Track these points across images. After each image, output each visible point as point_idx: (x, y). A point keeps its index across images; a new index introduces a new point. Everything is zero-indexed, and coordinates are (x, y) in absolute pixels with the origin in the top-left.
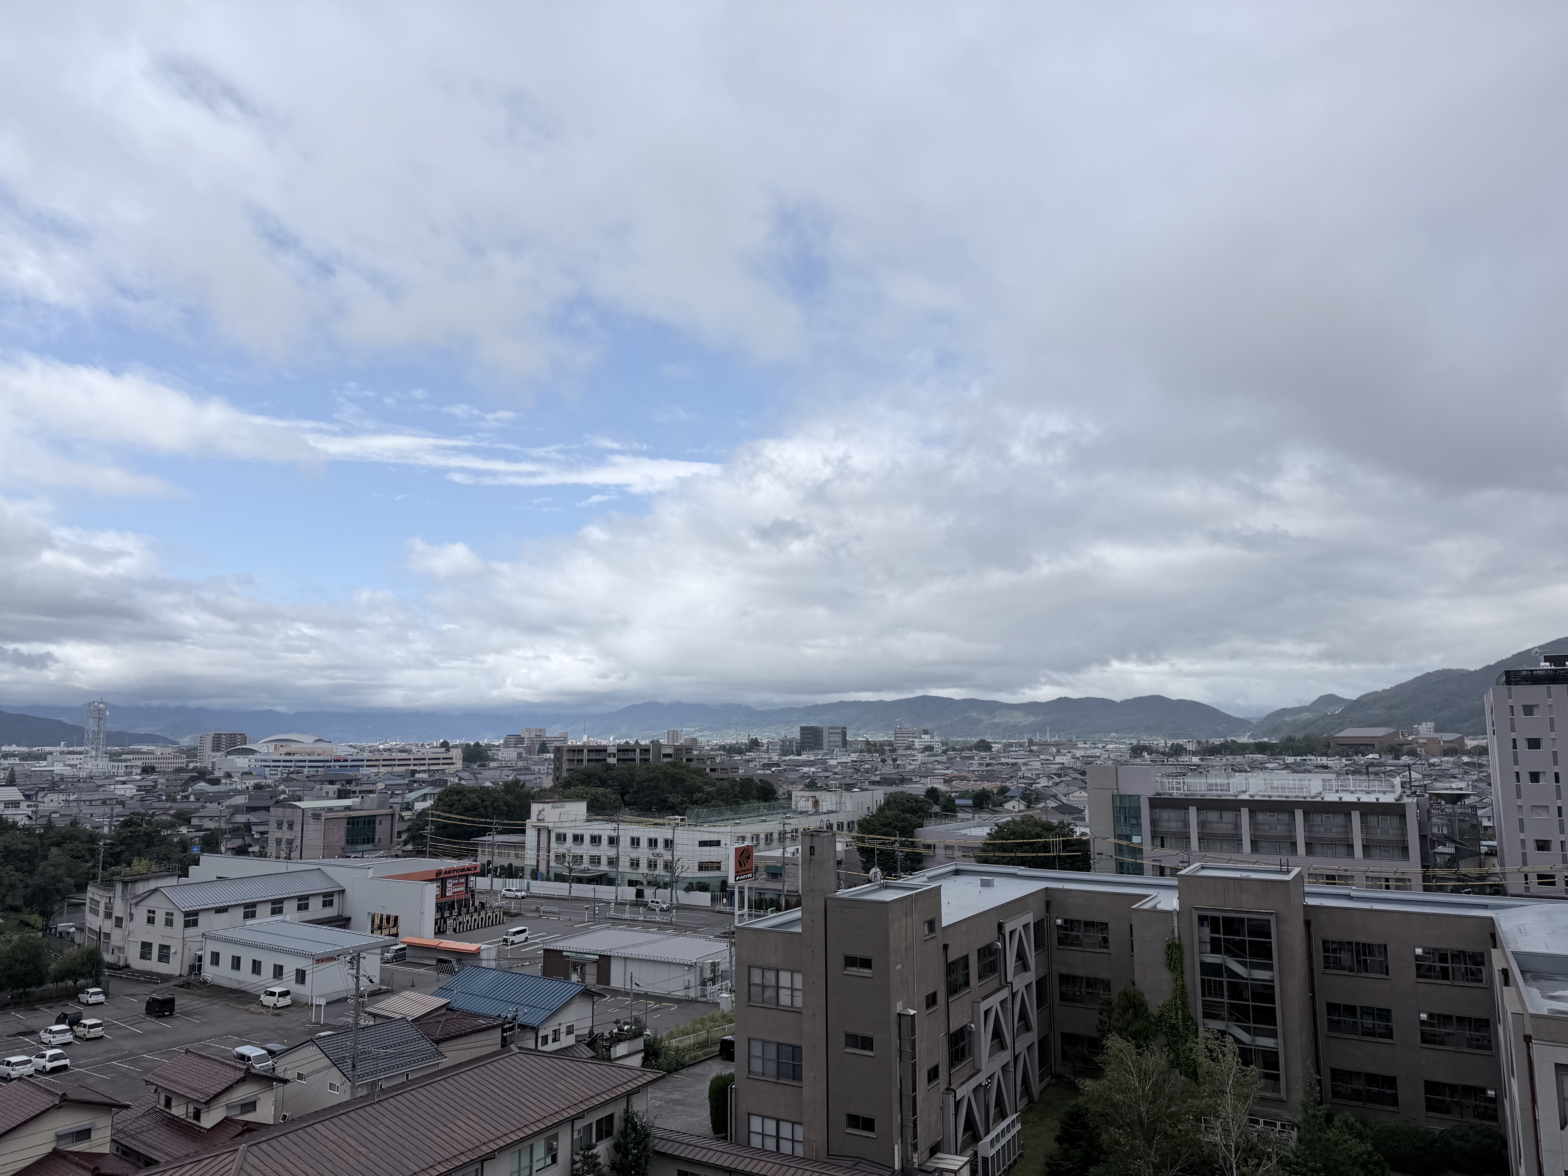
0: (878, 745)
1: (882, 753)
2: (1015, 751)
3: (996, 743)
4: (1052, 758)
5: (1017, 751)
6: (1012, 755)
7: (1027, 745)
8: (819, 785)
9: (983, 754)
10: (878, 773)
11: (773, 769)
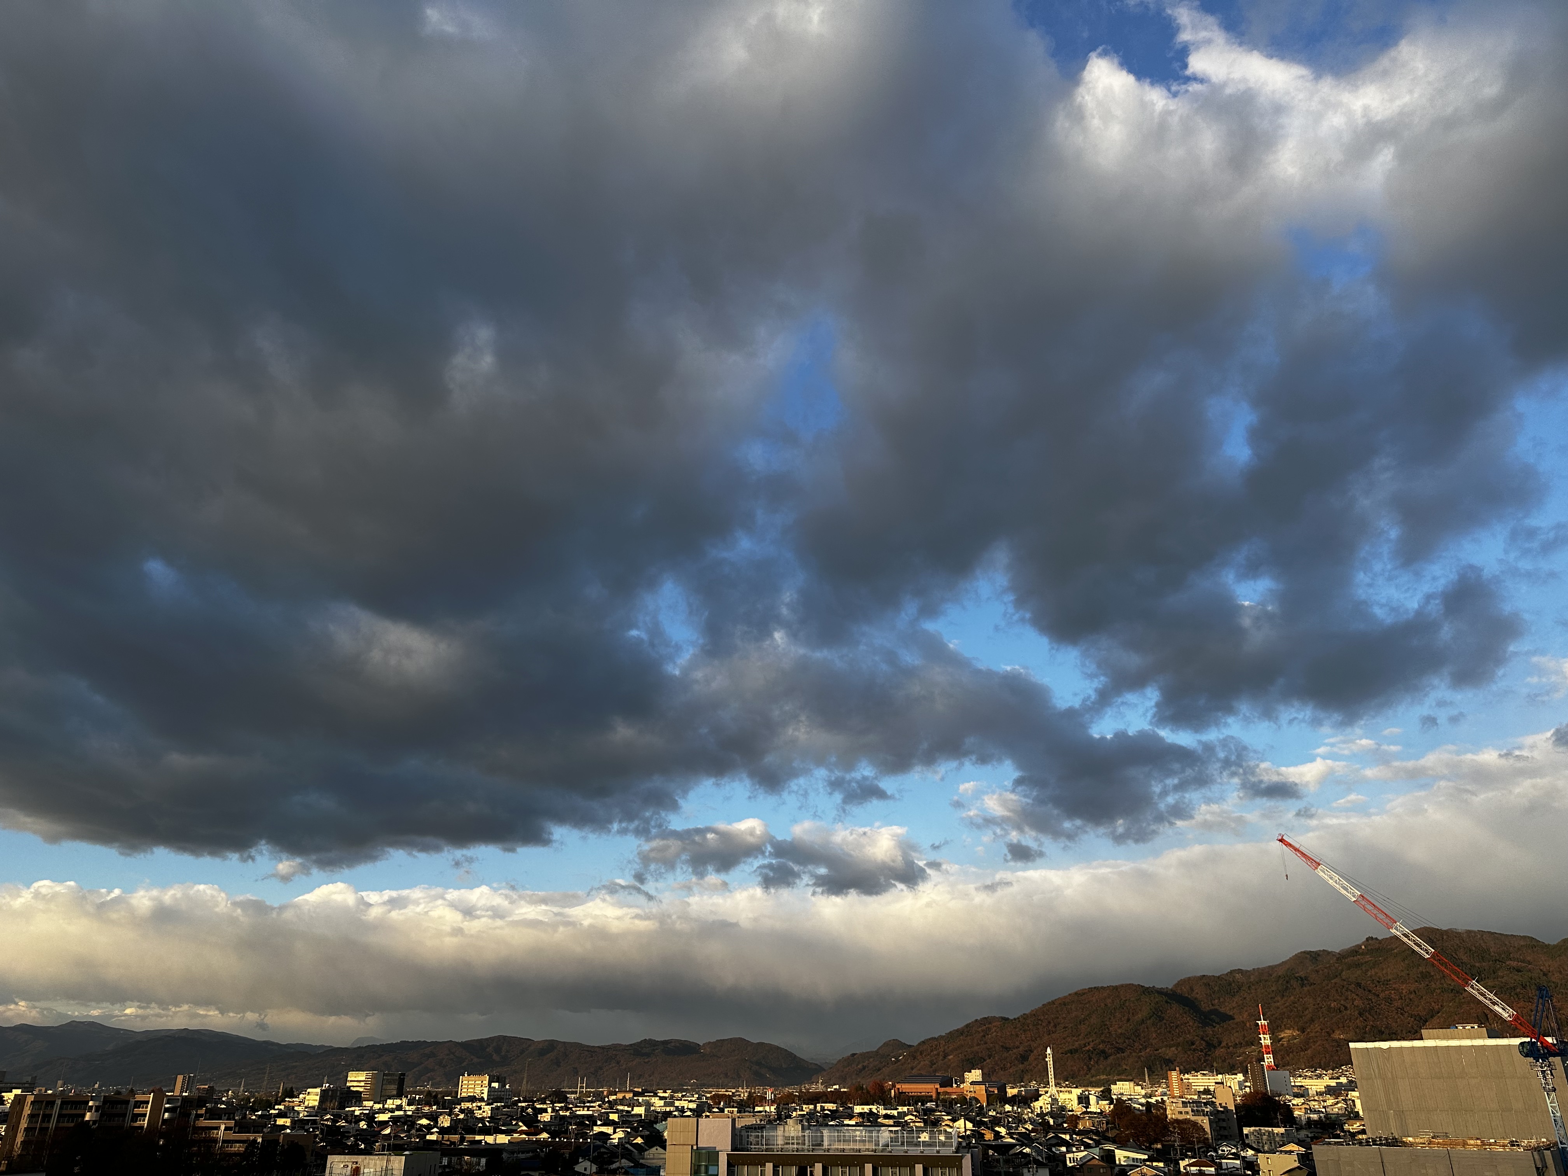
0: (439, 1096)
1: (443, 1105)
2: (592, 1103)
3: (572, 1093)
4: (630, 1109)
5: (594, 1102)
6: (589, 1107)
7: (605, 1093)
8: (363, 1146)
9: (558, 1105)
10: (435, 1130)
11: (306, 1127)
